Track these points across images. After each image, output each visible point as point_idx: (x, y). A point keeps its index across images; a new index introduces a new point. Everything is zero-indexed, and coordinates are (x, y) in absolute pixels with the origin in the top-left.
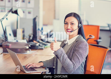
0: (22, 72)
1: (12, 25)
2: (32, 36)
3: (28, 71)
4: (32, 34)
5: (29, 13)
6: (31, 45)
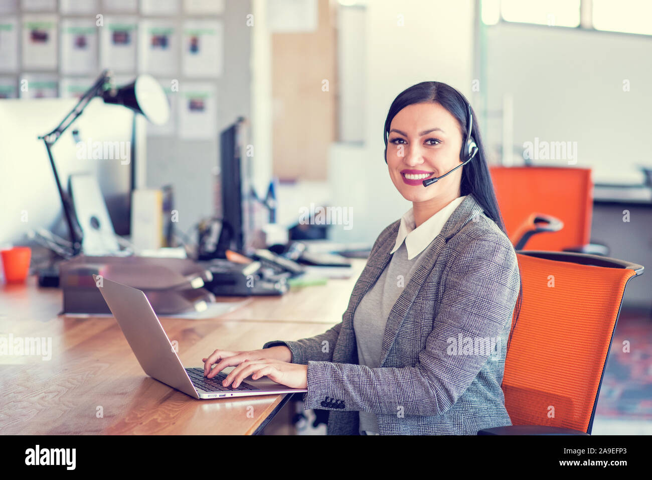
0: (177, 394)
1: (106, 168)
2: (216, 228)
3: (207, 390)
4: (214, 219)
5: (196, 106)
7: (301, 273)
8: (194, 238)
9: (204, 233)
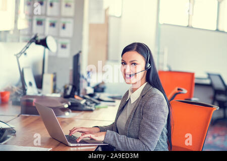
1: (34, 66)
2: (71, 87)
4: (70, 84)
5: (63, 47)
6: (71, 103)
7: (99, 104)
8: (63, 91)
9: (66, 89)
